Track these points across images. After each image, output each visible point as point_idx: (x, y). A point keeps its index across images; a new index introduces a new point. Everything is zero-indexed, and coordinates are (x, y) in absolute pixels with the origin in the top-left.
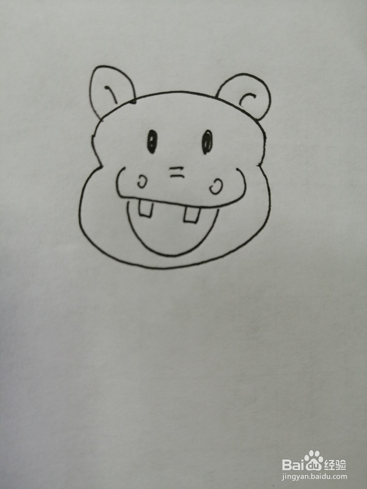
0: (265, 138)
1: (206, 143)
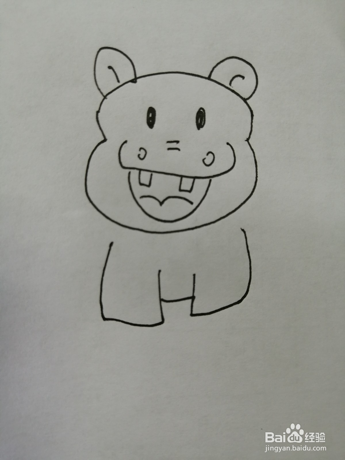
1: (200, 119)
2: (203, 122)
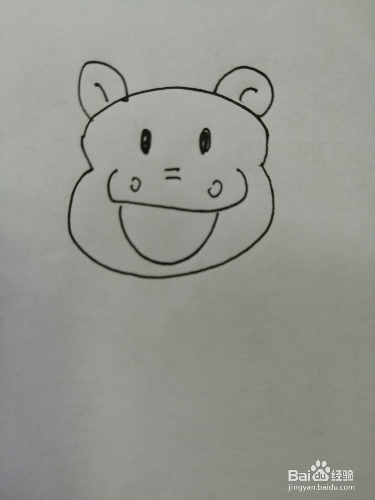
0: (267, 135)
1: (204, 142)
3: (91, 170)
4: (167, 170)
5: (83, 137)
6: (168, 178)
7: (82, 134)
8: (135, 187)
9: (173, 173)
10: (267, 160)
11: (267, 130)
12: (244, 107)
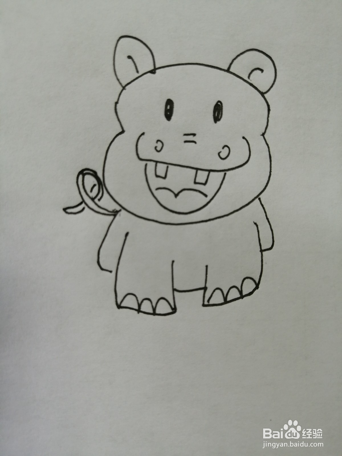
0: (269, 110)
1: (217, 113)
2: (220, 116)
3: (123, 132)
4: (185, 135)
5: (117, 103)
6: (186, 142)
7: (116, 100)
8: (158, 149)
9: (191, 138)
10: (267, 131)
11: (268, 106)
12: (251, 85)
